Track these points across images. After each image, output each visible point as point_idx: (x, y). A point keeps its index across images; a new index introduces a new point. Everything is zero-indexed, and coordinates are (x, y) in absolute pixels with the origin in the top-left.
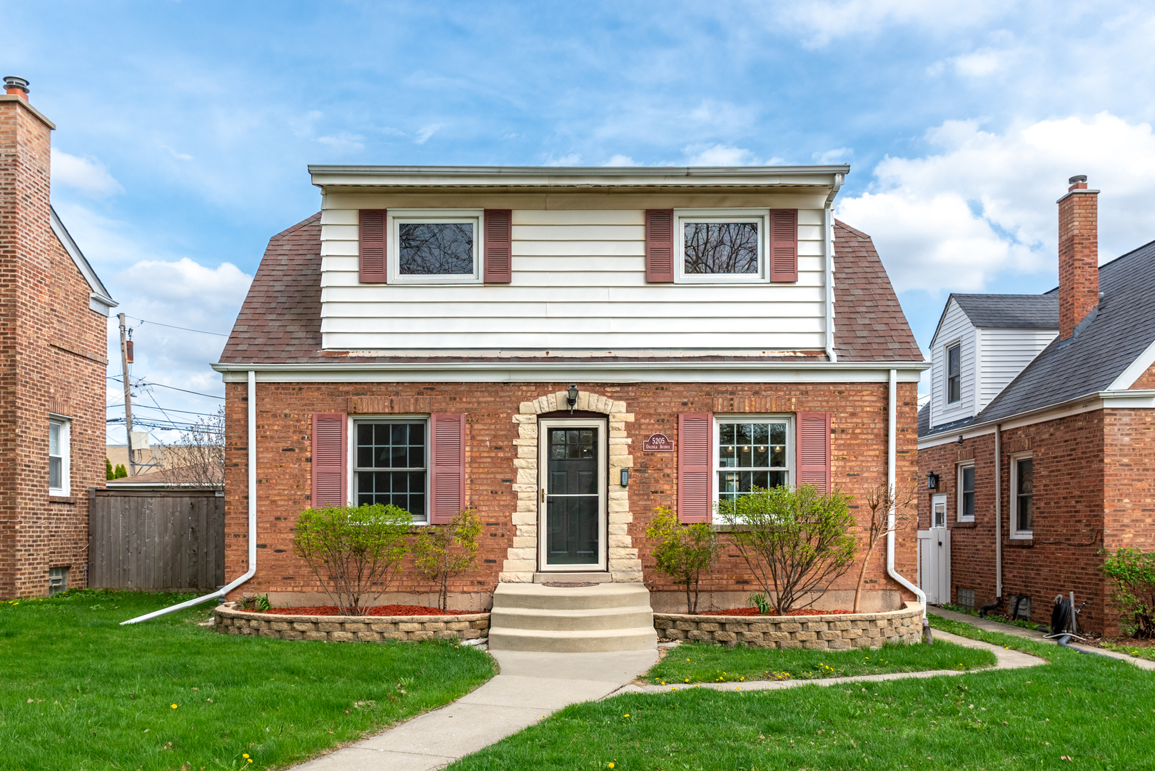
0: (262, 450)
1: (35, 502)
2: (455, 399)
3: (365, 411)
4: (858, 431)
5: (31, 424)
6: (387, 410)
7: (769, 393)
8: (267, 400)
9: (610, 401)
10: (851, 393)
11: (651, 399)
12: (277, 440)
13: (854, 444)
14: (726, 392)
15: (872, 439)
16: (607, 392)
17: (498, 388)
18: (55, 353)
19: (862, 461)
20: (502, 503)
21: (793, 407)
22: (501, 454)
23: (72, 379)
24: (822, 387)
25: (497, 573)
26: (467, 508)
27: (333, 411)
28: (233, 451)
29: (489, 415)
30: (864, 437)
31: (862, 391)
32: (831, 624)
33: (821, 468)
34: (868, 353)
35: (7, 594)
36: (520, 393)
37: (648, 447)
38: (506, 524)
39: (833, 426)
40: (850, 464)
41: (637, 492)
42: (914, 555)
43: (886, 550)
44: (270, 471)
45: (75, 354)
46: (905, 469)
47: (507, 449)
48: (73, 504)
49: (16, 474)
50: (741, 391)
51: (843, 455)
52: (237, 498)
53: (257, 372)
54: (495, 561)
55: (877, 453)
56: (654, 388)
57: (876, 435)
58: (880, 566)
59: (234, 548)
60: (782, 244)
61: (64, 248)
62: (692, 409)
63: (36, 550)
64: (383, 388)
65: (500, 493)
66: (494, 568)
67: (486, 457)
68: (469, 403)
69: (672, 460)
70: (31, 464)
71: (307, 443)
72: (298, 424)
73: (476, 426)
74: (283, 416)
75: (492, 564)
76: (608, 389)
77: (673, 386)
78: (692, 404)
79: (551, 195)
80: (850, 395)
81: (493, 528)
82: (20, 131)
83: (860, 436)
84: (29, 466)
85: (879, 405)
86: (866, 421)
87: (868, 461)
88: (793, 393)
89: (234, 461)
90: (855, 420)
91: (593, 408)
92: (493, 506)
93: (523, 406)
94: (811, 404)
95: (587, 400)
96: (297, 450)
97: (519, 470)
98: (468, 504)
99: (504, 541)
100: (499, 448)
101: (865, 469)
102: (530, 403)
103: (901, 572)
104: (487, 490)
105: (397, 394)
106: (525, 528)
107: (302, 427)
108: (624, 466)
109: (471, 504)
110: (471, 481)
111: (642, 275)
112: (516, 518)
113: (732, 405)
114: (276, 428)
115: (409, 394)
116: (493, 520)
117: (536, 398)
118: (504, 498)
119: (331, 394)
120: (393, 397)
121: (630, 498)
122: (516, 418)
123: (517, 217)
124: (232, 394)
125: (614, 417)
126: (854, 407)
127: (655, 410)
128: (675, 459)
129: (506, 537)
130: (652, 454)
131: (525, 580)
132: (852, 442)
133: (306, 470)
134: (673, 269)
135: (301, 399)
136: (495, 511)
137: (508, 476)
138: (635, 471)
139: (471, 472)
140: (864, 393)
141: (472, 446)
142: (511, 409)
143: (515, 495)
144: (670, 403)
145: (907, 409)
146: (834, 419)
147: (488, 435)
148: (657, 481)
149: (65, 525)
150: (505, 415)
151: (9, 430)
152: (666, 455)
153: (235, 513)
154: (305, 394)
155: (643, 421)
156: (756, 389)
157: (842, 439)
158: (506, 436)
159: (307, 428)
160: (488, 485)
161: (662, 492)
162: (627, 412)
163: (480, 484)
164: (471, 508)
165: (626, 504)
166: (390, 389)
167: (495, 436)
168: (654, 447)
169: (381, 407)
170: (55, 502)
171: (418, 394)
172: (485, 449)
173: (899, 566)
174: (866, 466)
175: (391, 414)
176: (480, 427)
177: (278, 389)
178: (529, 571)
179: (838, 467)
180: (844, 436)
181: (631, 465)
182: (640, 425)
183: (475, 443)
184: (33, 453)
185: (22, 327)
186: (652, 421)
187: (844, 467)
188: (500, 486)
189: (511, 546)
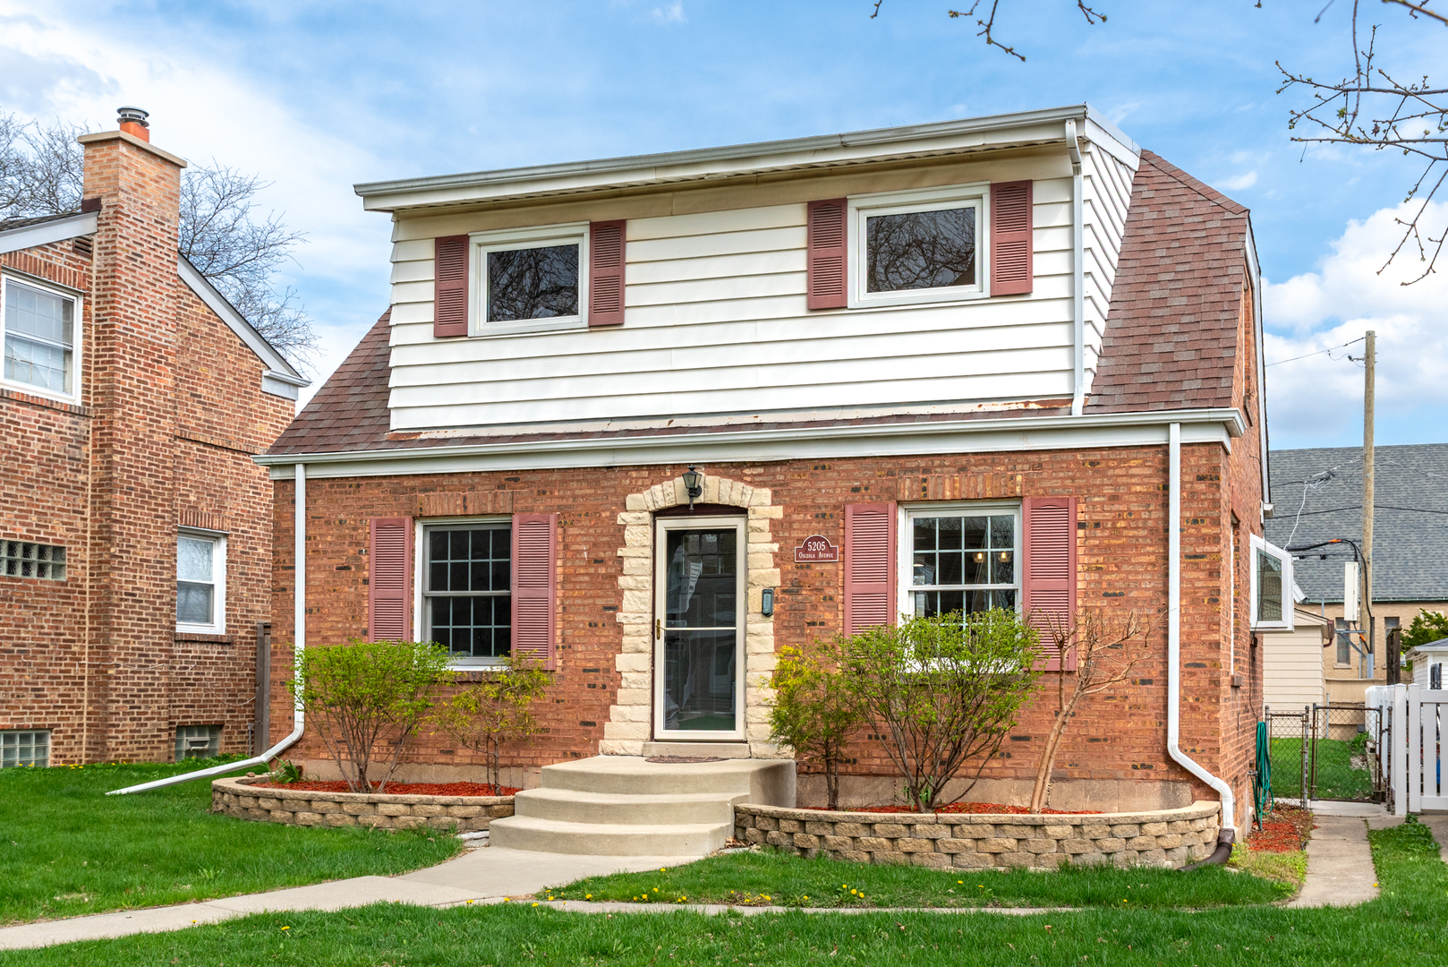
0: (312, 568)
1: (143, 640)
2: (544, 493)
3: (433, 513)
4: (1121, 524)
5: (139, 542)
6: (459, 512)
7: (982, 468)
8: (320, 501)
9: (749, 488)
10: (1111, 464)
11: (807, 484)
12: (330, 555)
13: (1115, 545)
14: (917, 469)
15: (1145, 537)
16: (746, 475)
17: (599, 475)
18: (198, 450)
19: (1129, 572)
20: (603, 640)
21: (1018, 490)
22: (602, 570)
23: (228, 483)
24: (1065, 456)
25: (596, 740)
26: (557, 647)
27: (396, 514)
28: (281, 571)
29: (587, 514)
30: (1131, 533)
31: (1127, 461)
32: (956, 829)
33: (1061, 584)
34: (1144, 399)
35: (98, 756)
36: (628, 481)
37: (802, 555)
38: (607, 671)
39: (1081, 517)
40: (1108, 577)
41: (786, 624)
42: (1213, 725)
43: (1166, 716)
44: (322, 596)
45: (234, 451)
46: (1198, 584)
47: (611, 563)
48: (229, 644)
49: (111, 604)
50: (940, 466)
51: (1097, 562)
52: (284, 633)
53: (306, 465)
54: (593, 724)
55: (1152, 558)
56: (811, 466)
57: (1151, 530)
58: (1156, 741)
59: (280, 699)
60: (1009, 236)
61: (216, 315)
62: (867, 497)
63: (144, 702)
64: (455, 480)
65: (600, 625)
66: (593, 733)
67: (583, 574)
68: (562, 498)
69: (837, 575)
70: (138, 592)
71: (365, 558)
72: (354, 533)
73: (571, 531)
74: (337, 522)
75: (590, 728)
76: (747, 471)
77: (839, 463)
78: (866, 489)
79: (678, 193)
80: (1110, 468)
81: (591, 676)
82: (124, 175)
83: (1125, 532)
84: (134, 595)
85: (1155, 481)
86: (1134, 507)
87: (1137, 573)
88: (1019, 467)
89: (282, 584)
90: (1117, 507)
91: (725, 501)
92: (592, 644)
93: (631, 500)
94: (1047, 484)
95: (716, 489)
96: (353, 569)
97: (626, 592)
98: (559, 641)
99: (604, 697)
100: (599, 561)
101: (1132, 585)
102: (639, 496)
103: (1192, 753)
104: (583, 622)
105: (473, 488)
106: (632, 676)
107: (359, 538)
108: (768, 584)
109: (563, 642)
110: (564, 608)
111: (803, 300)
112: (622, 662)
113: (924, 489)
114: (329, 539)
115: (486, 487)
116: (591, 665)
117: (648, 487)
118: (606, 633)
119: (394, 491)
120: (467, 493)
121: (776, 632)
122: (622, 517)
123: (634, 230)
124: (280, 496)
125: (754, 512)
126: (1116, 486)
127: (813, 500)
128: (841, 573)
129: (608, 689)
130: (808, 567)
131: (632, 751)
132: (1113, 542)
133: (363, 596)
134: (846, 287)
135: (360, 499)
136: (594, 652)
137: (612, 602)
138: (784, 591)
139: (564, 596)
140: (1132, 463)
141: (565, 559)
142: (616, 504)
143: (619, 628)
144: (834, 488)
145: (1202, 486)
146: (1082, 507)
147: (585, 543)
148: (815, 607)
149: (213, 671)
150: (608, 514)
151: (104, 549)
152: (828, 567)
153: (282, 653)
154: (363, 493)
155: (795, 517)
156: (962, 463)
157: (1095, 538)
158: (608, 544)
159: (365, 539)
160: (585, 614)
161: (822, 624)
162: (773, 504)
163: (575, 614)
164: (563, 647)
165: (770, 641)
166: (464, 481)
167: (595, 545)
168: (810, 556)
169: (452, 507)
170: (195, 642)
171: (499, 487)
172: (582, 563)
173: (1188, 743)
174: (1135, 581)
175: (466, 516)
176: (576, 531)
177: (331, 486)
178: (638, 740)
179: (1089, 583)
180: (1098, 533)
181: (778, 583)
182: (791, 523)
183: (569, 555)
184: (141, 578)
185: (124, 419)
186: (809, 517)
187: (1099, 582)
188: (601, 616)
189: (614, 702)
